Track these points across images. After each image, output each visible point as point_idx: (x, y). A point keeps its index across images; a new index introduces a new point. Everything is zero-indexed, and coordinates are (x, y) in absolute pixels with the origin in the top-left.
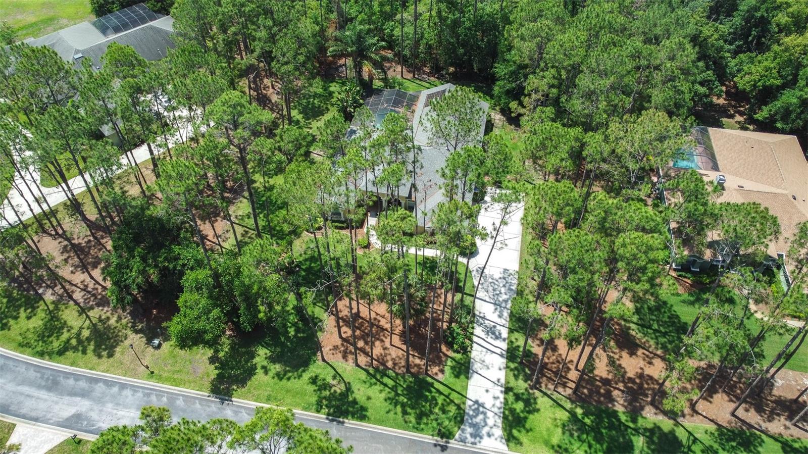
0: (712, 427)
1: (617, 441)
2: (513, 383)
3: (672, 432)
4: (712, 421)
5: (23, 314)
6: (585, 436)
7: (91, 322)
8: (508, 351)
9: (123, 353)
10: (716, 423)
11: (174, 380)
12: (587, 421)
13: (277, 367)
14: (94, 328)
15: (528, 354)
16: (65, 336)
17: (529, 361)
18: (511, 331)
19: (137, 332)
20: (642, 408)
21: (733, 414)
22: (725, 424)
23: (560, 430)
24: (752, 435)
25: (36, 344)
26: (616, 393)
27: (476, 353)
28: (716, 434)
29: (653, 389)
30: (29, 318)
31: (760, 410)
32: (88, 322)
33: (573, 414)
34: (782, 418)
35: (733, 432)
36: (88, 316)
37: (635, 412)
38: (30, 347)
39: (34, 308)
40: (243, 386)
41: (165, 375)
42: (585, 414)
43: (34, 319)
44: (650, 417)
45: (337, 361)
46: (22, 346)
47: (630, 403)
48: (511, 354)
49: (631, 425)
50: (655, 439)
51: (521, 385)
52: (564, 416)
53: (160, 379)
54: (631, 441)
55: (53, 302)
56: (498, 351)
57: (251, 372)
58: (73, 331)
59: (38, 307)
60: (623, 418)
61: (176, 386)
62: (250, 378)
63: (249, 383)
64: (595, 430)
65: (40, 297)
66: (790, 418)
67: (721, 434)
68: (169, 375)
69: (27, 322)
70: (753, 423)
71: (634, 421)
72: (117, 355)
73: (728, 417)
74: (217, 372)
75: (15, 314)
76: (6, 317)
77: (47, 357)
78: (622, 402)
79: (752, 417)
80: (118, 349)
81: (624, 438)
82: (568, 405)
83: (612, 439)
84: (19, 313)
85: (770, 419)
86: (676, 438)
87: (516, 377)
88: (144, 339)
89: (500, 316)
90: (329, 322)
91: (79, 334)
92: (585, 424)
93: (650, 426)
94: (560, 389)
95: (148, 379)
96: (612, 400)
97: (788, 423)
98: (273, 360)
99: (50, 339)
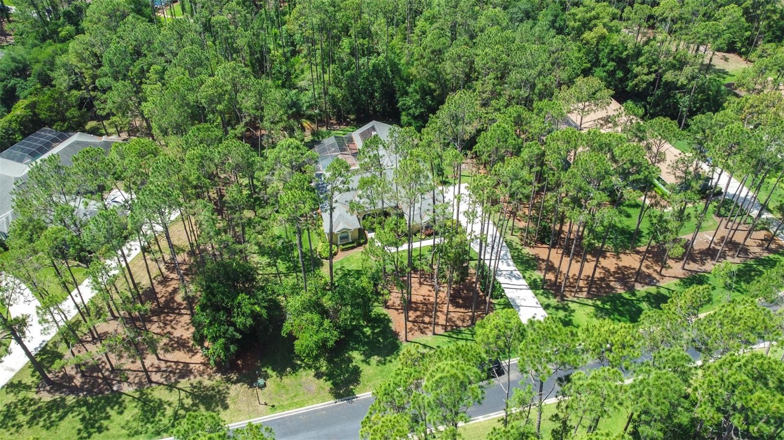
0: (677, 281)
1: (632, 311)
2: (546, 301)
3: (659, 293)
4: (674, 277)
5: (112, 413)
6: (612, 316)
7: (186, 391)
8: (530, 284)
9: (235, 403)
10: (677, 278)
11: (297, 404)
12: (606, 307)
13: (375, 359)
14: (192, 395)
15: (544, 281)
16: (169, 412)
17: (549, 286)
18: (524, 271)
19: (235, 383)
20: (634, 286)
21: (683, 269)
22: (683, 277)
23: (594, 319)
24: (700, 276)
25: (144, 429)
26: (612, 284)
27: (509, 293)
28: (682, 283)
29: (631, 273)
30: (121, 413)
31: (695, 261)
32: (183, 394)
33: (596, 307)
34: (709, 260)
35: (689, 279)
36: (179, 389)
37: (631, 290)
38: (141, 433)
39: (120, 404)
40: (358, 384)
41: (286, 403)
42: (604, 303)
43: (126, 412)
44: (641, 289)
45: (418, 337)
46: (133, 436)
47: (625, 286)
48: (533, 286)
49: (633, 298)
50: (653, 301)
51: (553, 301)
52: (592, 310)
53: (283, 408)
54: (640, 307)
55: (136, 391)
56: (525, 287)
57: (356, 372)
58: (174, 405)
59: (124, 401)
60: (627, 296)
61: (301, 406)
62: (359, 376)
63: (361, 379)
64: (615, 309)
65: (120, 394)
66: (713, 259)
67: (684, 283)
68: (290, 401)
69: (121, 417)
70: (696, 270)
71: (634, 295)
72: (231, 406)
73: (682, 271)
74: (329, 383)
75: (103, 415)
76: (96, 421)
77: (165, 434)
78: (619, 287)
79: (693, 266)
80: (228, 401)
81: (635, 308)
82: (590, 302)
83: (629, 312)
84: (107, 413)
85: (704, 264)
86: (662, 295)
87: (548, 297)
88: (246, 385)
89: (509, 265)
90: (391, 314)
91: (182, 406)
92: (607, 309)
93: (644, 294)
94: (580, 295)
95: (273, 412)
96: (613, 288)
97: (714, 262)
98: (367, 356)
99: (157, 419)
